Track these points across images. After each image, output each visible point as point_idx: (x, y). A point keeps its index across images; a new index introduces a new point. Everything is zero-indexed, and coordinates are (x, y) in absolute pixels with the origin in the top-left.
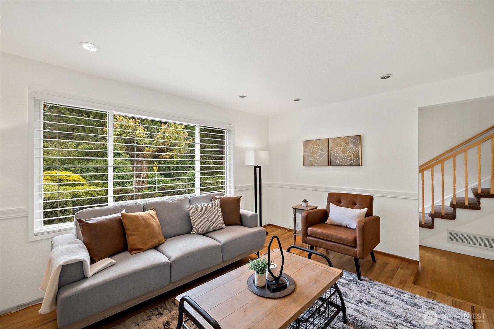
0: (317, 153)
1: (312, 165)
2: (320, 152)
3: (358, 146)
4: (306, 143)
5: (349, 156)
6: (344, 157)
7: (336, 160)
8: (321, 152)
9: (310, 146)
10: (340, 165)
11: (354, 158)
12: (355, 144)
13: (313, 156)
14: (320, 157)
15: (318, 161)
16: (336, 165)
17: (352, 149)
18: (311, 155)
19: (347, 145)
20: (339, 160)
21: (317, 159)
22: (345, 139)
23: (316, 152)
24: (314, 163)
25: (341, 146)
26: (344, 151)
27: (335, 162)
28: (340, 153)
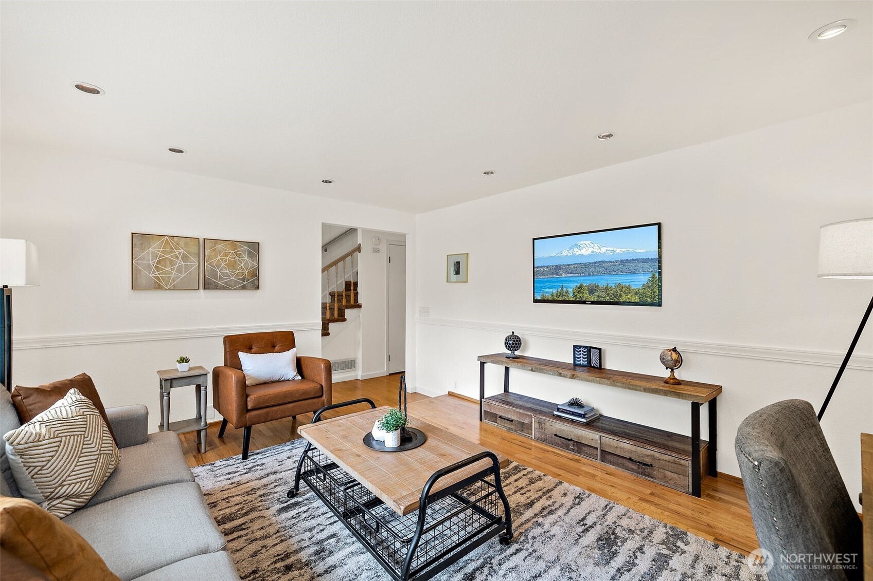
0: (172, 263)
1: (159, 288)
2: (180, 262)
3: (255, 259)
4: (139, 240)
5: (241, 274)
6: (231, 275)
7: (217, 279)
8: (183, 263)
9: (155, 248)
10: (224, 288)
11: (249, 278)
12: (251, 255)
13: (162, 269)
14: (179, 270)
15: (174, 281)
16: (217, 287)
17: (245, 263)
18: (156, 267)
19: (239, 255)
20: (221, 279)
21: (173, 276)
22: (234, 243)
23: (171, 261)
24: (163, 284)
25: (226, 255)
26: (232, 265)
27: (215, 282)
28: (225, 268)
